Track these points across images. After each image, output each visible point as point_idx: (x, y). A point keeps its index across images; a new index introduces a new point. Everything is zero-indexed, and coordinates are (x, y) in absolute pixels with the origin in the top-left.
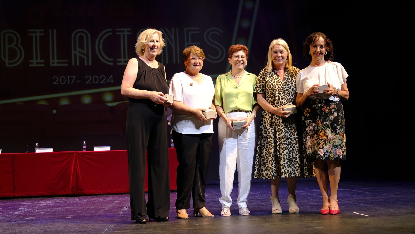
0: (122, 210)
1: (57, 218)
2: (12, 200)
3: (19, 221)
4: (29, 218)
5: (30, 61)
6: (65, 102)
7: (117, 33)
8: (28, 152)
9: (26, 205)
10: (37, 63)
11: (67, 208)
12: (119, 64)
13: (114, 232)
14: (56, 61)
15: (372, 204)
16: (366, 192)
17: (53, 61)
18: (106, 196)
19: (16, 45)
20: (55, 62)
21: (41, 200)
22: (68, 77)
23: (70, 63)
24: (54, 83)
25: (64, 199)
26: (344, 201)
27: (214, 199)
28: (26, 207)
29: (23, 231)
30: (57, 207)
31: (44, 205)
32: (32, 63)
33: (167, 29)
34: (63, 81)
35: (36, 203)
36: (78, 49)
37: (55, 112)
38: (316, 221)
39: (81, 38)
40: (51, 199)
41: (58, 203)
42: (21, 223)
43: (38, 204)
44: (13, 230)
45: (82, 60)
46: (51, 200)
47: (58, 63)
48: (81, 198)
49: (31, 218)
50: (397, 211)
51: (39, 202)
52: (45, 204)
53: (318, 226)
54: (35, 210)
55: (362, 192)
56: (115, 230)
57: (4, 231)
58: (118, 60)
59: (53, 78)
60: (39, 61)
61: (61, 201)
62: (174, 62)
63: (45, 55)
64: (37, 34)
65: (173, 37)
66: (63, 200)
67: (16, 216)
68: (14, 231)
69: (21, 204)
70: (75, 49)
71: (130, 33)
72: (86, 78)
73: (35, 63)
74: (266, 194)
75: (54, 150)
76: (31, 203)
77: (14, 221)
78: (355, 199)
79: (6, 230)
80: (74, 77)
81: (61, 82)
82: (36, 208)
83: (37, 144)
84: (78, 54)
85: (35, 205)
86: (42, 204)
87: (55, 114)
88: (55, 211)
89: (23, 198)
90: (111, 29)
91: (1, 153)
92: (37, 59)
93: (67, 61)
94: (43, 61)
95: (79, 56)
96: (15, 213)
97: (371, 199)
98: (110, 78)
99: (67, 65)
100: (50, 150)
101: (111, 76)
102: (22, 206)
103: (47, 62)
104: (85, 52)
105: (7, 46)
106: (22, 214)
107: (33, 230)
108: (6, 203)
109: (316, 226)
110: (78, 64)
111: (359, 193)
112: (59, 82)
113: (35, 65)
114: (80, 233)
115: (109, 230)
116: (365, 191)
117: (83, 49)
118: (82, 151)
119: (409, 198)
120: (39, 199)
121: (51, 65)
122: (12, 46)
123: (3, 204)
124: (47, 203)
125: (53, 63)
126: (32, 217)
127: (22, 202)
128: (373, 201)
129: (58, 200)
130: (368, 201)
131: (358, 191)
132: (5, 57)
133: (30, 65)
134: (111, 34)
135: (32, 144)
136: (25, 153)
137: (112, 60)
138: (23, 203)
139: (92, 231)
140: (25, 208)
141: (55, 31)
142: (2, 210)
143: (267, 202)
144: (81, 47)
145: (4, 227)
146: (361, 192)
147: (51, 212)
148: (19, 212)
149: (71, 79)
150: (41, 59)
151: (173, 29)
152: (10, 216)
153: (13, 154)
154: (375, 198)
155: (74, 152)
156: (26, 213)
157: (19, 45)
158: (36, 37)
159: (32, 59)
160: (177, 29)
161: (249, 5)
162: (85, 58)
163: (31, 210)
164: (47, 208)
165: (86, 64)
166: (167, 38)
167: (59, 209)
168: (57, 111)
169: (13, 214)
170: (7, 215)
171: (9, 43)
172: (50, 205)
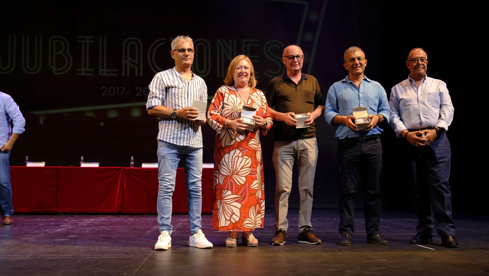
1: (101, 237)
2: (54, 216)
3: (62, 238)
4: (72, 236)
5: (78, 70)
6: (113, 115)
8: (72, 166)
9: (69, 222)
10: (85, 72)
11: (112, 227)
14: (105, 70)
17: (103, 70)
18: (153, 216)
19: (64, 52)
20: (104, 72)
21: (85, 218)
22: (118, 88)
23: (120, 72)
24: (103, 94)
25: (109, 217)
26: (409, 233)
27: (268, 224)
29: (65, 249)
30: (101, 225)
31: (88, 223)
32: (81, 72)
33: (224, 40)
34: (112, 92)
35: (79, 220)
36: (129, 59)
37: (102, 124)
38: (378, 253)
39: (133, 47)
40: (95, 216)
41: (102, 221)
42: (64, 241)
43: (81, 221)
45: (132, 70)
46: (96, 218)
47: (107, 72)
48: (127, 217)
49: (74, 236)
51: (83, 219)
53: (381, 259)
54: (78, 228)
57: (46, 248)
59: (102, 89)
60: (87, 69)
61: (106, 220)
64: (86, 41)
65: (230, 49)
66: (108, 219)
67: (59, 233)
68: (56, 249)
69: (64, 220)
70: (126, 59)
72: (136, 89)
73: (83, 72)
74: (324, 221)
75: (100, 165)
76: (74, 220)
77: (56, 239)
80: (124, 88)
81: (109, 93)
82: (79, 226)
83: (82, 158)
84: (129, 64)
85: (79, 222)
86: (86, 221)
87: (102, 127)
88: (100, 230)
89: (65, 214)
90: (164, 39)
91: (45, 166)
92: (85, 67)
93: (117, 70)
94: (92, 70)
95: (131, 67)
96: (58, 230)
99: (117, 75)
100: (96, 165)
102: (65, 222)
103: (96, 71)
104: (136, 62)
105: (55, 53)
107: (76, 249)
108: (48, 218)
109: (377, 259)
110: (128, 74)
112: (107, 93)
113: (83, 74)
114: (125, 254)
117: (134, 59)
118: (130, 167)
119: (480, 233)
120: (82, 216)
121: (100, 74)
122: (60, 53)
124: (91, 221)
125: (103, 72)
126: (76, 235)
127: (65, 218)
129: (103, 218)
132: (52, 64)
133: (78, 74)
134: (164, 43)
135: (77, 157)
136: (70, 166)
138: (66, 220)
139: (138, 253)
140: (68, 225)
141: (105, 38)
142: (44, 226)
143: (326, 230)
144: (133, 56)
145: (46, 245)
147: (96, 231)
148: (62, 230)
149: (121, 90)
150: (90, 68)
151: (231, 40)
152: (52, 233)
153: (57, 168)
155: (121, 168)
156: (69, 231)
157: (67, 52)
158: (85, 44)
159: (81, 67)
160: (235, 41)
161: (313, 17)
162: (137, 68)
163: (74, 228)
164: (90, 226)
165: (137, 75)
166: (223, 49)
167: (103, 228)
168: (104, 124)
169: (56, 231)
170: (49, 232)
171: (57, 50)
172: (94, 223)
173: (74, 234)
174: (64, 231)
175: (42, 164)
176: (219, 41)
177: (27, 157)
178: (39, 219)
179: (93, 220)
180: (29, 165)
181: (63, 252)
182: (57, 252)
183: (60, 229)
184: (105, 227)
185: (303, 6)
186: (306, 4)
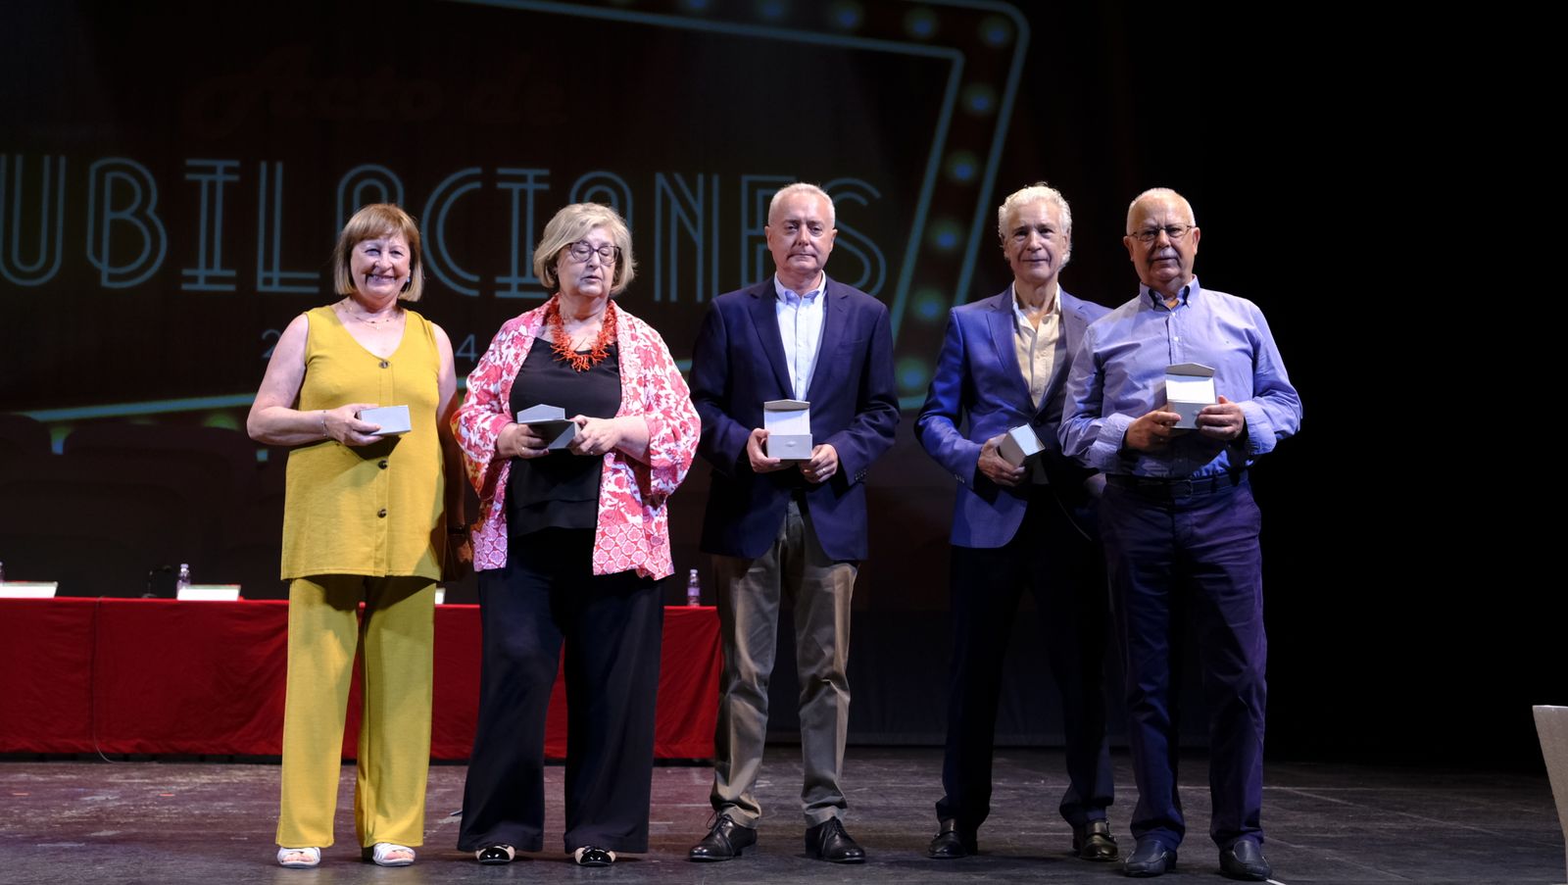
0: (440, 822)
1: (199, 839)
2: (81, 765)
3: (63, 841)
4: (102, 833)
5: (186, 272)
7: (501, 185)
8: (150, 597)
9: (119, 785)
10: (210, 280)
11: (255, 803)
12: (500, 294)
14: (276, 274)
16: (1345, 802)
17: (268, 274)
19: (140, 213)
20: (271, 279)
21: (180, 773)
28: (113, 795)
30: (220, 798)
31: (181, 791)
32: (194, 280)
33: (678, 177)
35: (159, 779)
37: (262, 455)
40: (218, 767)
41: (234, 783)
42: (65, 850)
43: (162, 784)
44: (24, 872)
46: (217, 774)
47: (283, 282)
50: (1408, 877)
51: (172, 778)
52: (187, 788)
54: (141, 805)
55: (1333, 800)
58: (500, 280)
59: (264, 336)
60: (217, 271)
61: (249, 779)
63: (239, 251)
64: (214, 175)
65: (699, 209)
66: (259, 775)
67: (62, 824)
68: (26, 875)
69: (104, 780)
71: (545, 187)
73: (201, 280)
75: (241, 594)
76: (142, 778)
77: (45, 842)
78: (1288, 824)
82: (146, 799)
83: (184, 569)
85: (152, 787)
86: (178, 784)
87: (262, 466)
88: (207, 814)
89: (122, 758)
90: (477, 171)
91: (57, 594)
92: (209, 264)
93: (315, 276)
94: (232, 273)
97: (1344, 830)
98: (466, 343)
99: (315, 290)
100: (229, 594)
101: (472, 338)
102: (105, 787)
103: (247, 278)
105: (109, 215)
106: (87, 818)
107: (93, 877)
108: (55, 773)
111: (1320, 805)
113: (201, 286)
116: (1344, 799)
119: (1483, 833)
120: (176, 766)
121: (261, 287)
122: (126, 215)
123: (41, 779)
124: (196, 783)
125: (268, 281)
126: (119, 829)
127: (112, 773)
128: (1351, 835)
129: (241, 773)
130: (1328, 835)
131: (1318, 797)
132: (98, 254)
133: (185, 287)
134: (477, 185)
135: (168, 567)
136: (140, 597)
137: (475, 279)
138: (112, 778)
140: (109, 797)
141: (279, 167)
142: (27, 800)
146: (1329, 799)
147: (193, 815)
148: (80, 811)
150: (224, 265)
151: (701, 178)
152: (41, 823)
153: (95, 602)
154: (1361, 827)
156: (104, 816)
157: (150, 212)
158: (212, 186)
159: (195, 265)
160: (716, 179)
161: (979, 101)
163: (125, 805)
164: (183, 801)
166: (676, 208)
167: (223, 808)
168: (270, 457)
169: (57, 816)
170: (34, 820)
171: (118, 206)
172: (201, 792)
173: (114, 825)
174: (84, 818)
175: (46, 591)
176: (660, 180)
178: (23, 776)
179: (203, 781)
183: (77, 809)
184: (230, 804)
185: (945, 65)
186: (957, 58)
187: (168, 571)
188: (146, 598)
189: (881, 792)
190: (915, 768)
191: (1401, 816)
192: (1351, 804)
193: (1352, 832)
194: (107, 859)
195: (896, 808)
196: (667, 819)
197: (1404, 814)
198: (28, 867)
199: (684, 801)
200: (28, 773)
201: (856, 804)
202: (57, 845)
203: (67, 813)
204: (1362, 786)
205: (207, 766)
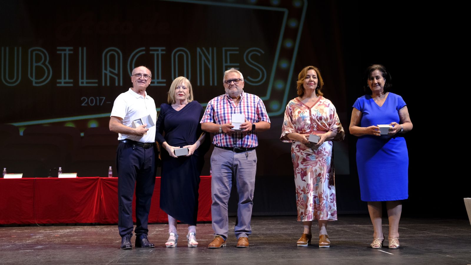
2: (31, 227)
3: (27, 249)
4: (39, 247)
5: (58, 81)
6: (93, 125)
7: (151, 52)
9: (43, 233)
10: (65, 83)
11: (83, 237)
13: (119, 264)
14: (85, 81)
15: (405, 242)
16: (407, 229)
17: (82, 81)
19: (44, 64)
21: (61, 229)
22: (98, 98)
23: (100, 82)
24: (83, 105)
25: (86, 227)
29: (26, 260)
30: (73, 236)
31: (61, 234)
32: (60, 83)
33: (204, 49)
34: (92, 102)
35: (54, 231)
36: (109, 69)
37: (82, 134)
39: (112, 57)
40: (72, 227)
41: (77, 232)
42: (28, 252)
43: (56, 232)
45: (112, 80)
46: (72, 229)
47: (87, 83)
48: (104, 227)
49: (41, 247)
51: (58, 231)
52: (63, 233)
54: (50, 239)
55: (404, 228)
56: (120, 262)
59: (82, 99)
60: (67, 80)
61: (81, 230)
62: (211, 84)
63: (74, 74)
64: (66, 52)
65: (210, 58)
66: (84, 229)
67: (26, 245)
68: (16, 260)
69: (38, 232)
70: (106, 69)
71: (164, 52)
73: (63, 83)
75: (77, 176)
76: (49, 231)
77: (21, 250)
79: (9, 259)
80: (104, 98)
81: (90, 103)
82: (51, 237)
83: (60, 169)
84: (109, 74)
85: (53, 233)
86: (60, 232)
87: (82, 137)
88: (69, 241)
89: (44, 225)
90: (144, 48)
91: (23, 177)
92: (65, 78)
93: (97, 81)
94: (72, 81)
95: (110, 77)
96: (28, 241)
97: (408, 237)
99: (96, 85)
100: (74, 176)
102: (38, 234)
103: (76, 82)
104: (116, 72)
105: (35, 64)
107: (36, 260)
108: (24, 230)
110: (108, 84)
112: (87, 103)
113: (63, 85)
114: (83, 264)
115: (114, 262)
116: (407, 228)
117: (115, 69)
118: (108, 177)
119: (449, 237)
121: (80, 85)
122: (40, 64)
123: (20, 232)
124: (66, 232)
125: (82, 83)
126: (43, 246)
127: (41, 229)
128: (409, 238)
129: (79, 229)
130: (403, 238)
132: (32, 76)
133: (58, 85)
134: (144, 53)
135: (55, 168)
136: (47, 177)
138: (41, 231)
139: (96, 263)
140: (40, 237)
141: (85, 49)
142: (16, 238)
144: (112, 66)
145: (8, 256)
147: (65, 241)
149: (101, 100)
150: (69, 78)
151: (210, 49)
152: (20, 244)
153: (34, 179)
154: (413, 236)
155: (99, 178)
156: (39, 242)
157: (47, 63)
158: (65, 55)
159: (60, 78)
160: (215, 49)
161: (293, 24)
162: (116, 78)
163: (45, 239)
164: (62, 237)
165: (117, 84)
166: (203, 58)
167: (74, 239)
168: (84, 134)
169: (25, 242)
170: (18, 244)
171: (37, 62)
172: (67, 234)
173: (41, 245)
174: (33, 243)
175: (19, 176)
176: (198, 49)
177: (5, 169)
178: (14, 231)
179: (68, 231)
180: (7, 176)
181: (21, 263)
182: (16, 263)
183: (31, 240)
184: (76, 238)
185: (283, 13)
186: (286, 11)
187: (55, 169)
188: (49, 178)
189: (269, 229)
190: (279, 222)
191: (424, 232)
192: (409, 229)
193: (409, 237)
194: (41, 255)
195: (274, 234)
196: (206, 239)
197: (425, 232)
198: (17, 257)
199: (211, 233)
200: (16, 230)
201: (262, 233)
202: (25, 251)
203: (28, 242)
204: (412, 224)
205: (69, 227)
